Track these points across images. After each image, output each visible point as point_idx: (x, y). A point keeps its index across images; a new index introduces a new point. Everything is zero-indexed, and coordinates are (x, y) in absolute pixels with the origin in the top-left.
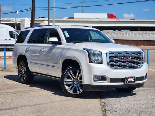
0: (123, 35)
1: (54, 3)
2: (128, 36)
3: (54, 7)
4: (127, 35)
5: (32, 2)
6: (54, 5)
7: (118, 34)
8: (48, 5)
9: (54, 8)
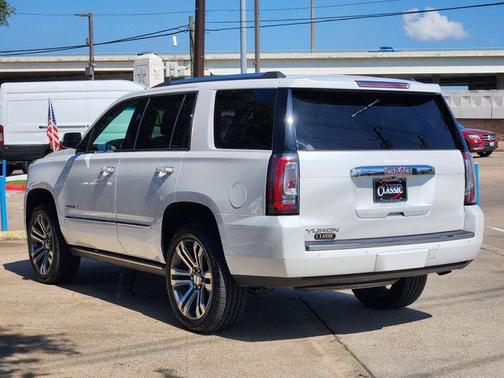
0: (478, 104)
1: (244, 8)
2: (495, 105)
3: (244, 19)
4: (491, 102)
5: (197, 5)
6: (244, 13)
7: (463, 100)
8: (256, 14)
9: (244, 25)
